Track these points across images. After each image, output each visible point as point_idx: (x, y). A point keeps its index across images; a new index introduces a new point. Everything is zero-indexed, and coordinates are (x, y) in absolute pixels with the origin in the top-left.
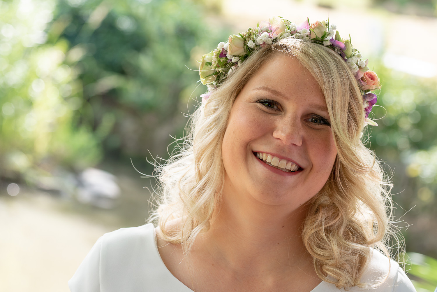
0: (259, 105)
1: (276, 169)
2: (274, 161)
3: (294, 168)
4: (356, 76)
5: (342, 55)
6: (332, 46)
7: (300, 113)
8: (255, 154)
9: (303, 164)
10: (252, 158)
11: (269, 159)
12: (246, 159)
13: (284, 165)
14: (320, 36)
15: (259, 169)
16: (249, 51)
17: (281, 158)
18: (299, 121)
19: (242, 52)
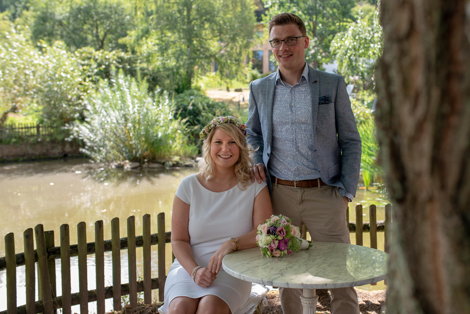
0: (216, 143)
1: (225, 158)
2: (224, 157)
3: (229, 156)
4: (239, 127)
5: (234, 124)
6: (230, 123)
7: (227, 142)
8: (219, 156)
9: (231, 155)
10: (218, 157)
11: (223, 156)
12: (217, 157)
13: (226, 157)
14: (226, 121)
15: (220, 159)
16: (210, 130)
17: (225, 155)
18: (227, 145)
19: (209, 131)
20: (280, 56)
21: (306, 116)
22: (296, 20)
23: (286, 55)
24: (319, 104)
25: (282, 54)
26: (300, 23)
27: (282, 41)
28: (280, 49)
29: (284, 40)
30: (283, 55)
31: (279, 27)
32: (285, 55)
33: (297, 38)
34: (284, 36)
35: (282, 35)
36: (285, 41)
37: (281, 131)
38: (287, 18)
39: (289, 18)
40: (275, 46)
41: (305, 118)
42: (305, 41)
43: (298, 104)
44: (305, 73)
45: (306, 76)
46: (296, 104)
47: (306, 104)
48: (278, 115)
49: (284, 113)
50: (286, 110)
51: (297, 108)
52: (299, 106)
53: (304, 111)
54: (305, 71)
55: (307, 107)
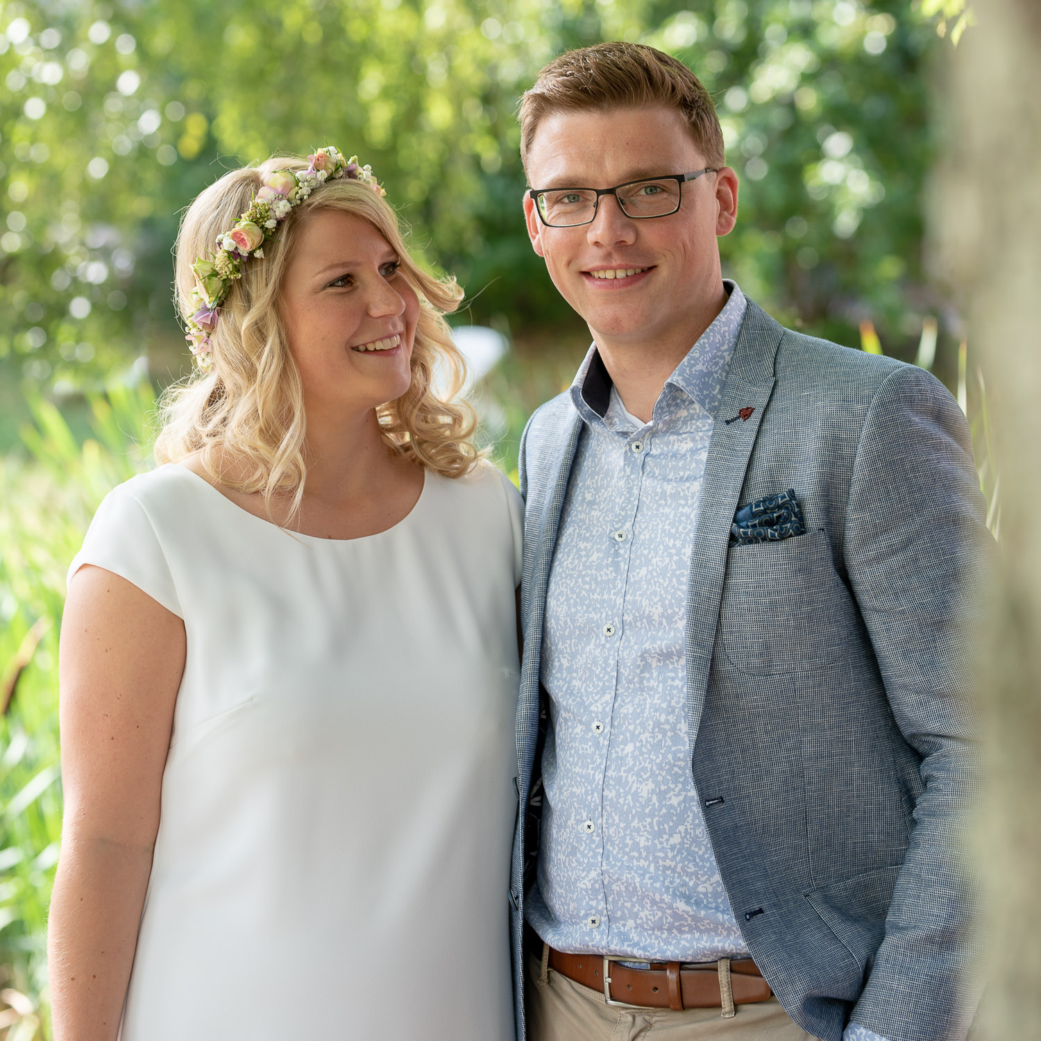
0: (332, 290)
8: (356, 349)
10: (355, 356)
12: (351, 361)
20: (587, 274)
21: (667, 592)
22: (674, 88)
23: (620, 267)
24: (733, 539)
25: (597, 263)
26: (693, 101)
27: (599, 193)
28: (591, 237)
29: (610, 191)
30: (605, 269)
31: (588, 122)
32: (615, 269)
33: (680, 179)
34: (612, 169)
35: (600, 162)
36: (618, 191)
37: (570, 670)
38: (631, 75)
39: (641, 73)
40: (562, 221)
41: (663, 606)
42: (719, 195)
43: (646, 527)
44: (694, 365)
45: (701, 381)
46: (640, 527)
47: (675, 529)
48: (567, 584)
49: (590, 573)
50: (598, 558)
51: (640, 549)
52: (650, 535)
53: (660, 563)
54: (694, 355)
55: (674, 545)
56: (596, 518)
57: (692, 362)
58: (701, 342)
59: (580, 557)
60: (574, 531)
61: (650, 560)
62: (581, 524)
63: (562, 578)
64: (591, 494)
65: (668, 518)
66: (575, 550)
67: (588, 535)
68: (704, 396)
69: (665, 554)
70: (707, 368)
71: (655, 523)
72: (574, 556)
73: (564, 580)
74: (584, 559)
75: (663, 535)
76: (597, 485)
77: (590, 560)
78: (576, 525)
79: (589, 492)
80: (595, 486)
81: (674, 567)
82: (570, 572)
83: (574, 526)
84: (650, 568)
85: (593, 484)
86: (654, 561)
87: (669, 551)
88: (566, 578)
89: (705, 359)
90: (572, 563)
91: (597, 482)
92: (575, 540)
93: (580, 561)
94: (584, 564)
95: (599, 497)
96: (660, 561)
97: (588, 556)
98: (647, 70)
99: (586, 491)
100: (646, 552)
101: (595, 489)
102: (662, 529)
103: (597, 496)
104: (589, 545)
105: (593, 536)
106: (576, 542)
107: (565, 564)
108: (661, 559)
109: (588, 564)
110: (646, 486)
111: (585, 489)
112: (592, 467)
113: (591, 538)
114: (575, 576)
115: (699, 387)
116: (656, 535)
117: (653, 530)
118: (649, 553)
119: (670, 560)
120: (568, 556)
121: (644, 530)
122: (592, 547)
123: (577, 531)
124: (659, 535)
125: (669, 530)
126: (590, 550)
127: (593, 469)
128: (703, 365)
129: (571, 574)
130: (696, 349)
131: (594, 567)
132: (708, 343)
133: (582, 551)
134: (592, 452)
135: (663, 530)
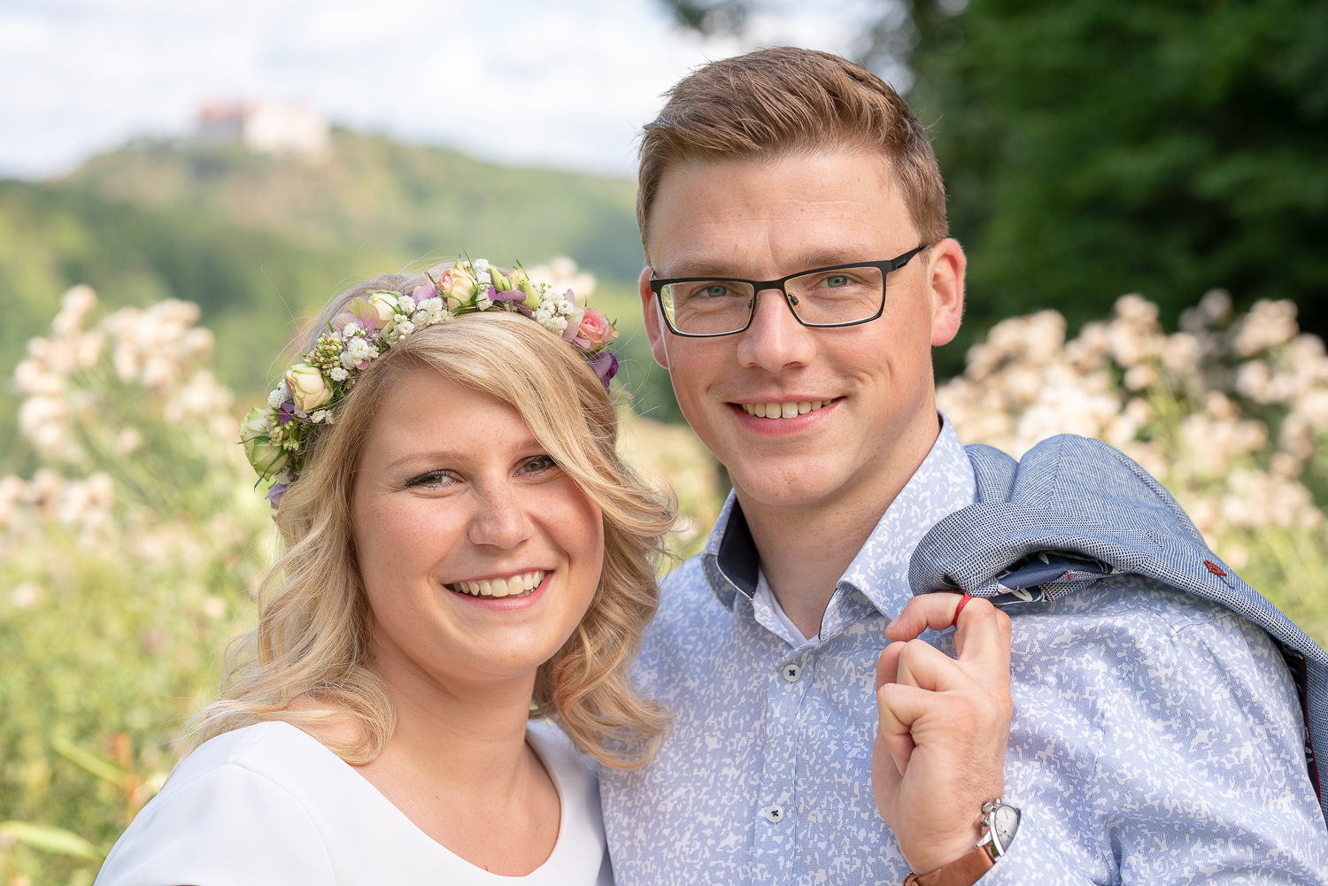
4: (566, 335)
5: (525, 310)
6: (497, 303)
23: (788, 400)
27: (759, 285)
29: (778, 285)
30: (765, 401)
32: (780, 402)
36: (788, 284)
38: (809, 103)
43: (816, 805)
44: (881, 556)
45: (888, 579)
46: (807, 802)
47: (868, 813)
48: (684, 878)
49: (724, 866)
50: (737, 843)
51: (812, 838)
52: (824, 817)
53: (846, 866)
54: (881, 539)
55: (867, 839)
56: (732, 780)
57: (879, 550)
58: (891, 519)
59: (703, 838)
60: (688, 793)
61: (831, 859)
62: (699, 785)
63: (673, 869)
64: (715, 739)
65: (851, 794)
66: (692, 826)
67: (712, 803)
68: (895, 603)
69: (854, 852)
70: (897, 558)
71: (831, 799)
72: (692, 835)
73: (678, 873)
74: (710, 842)
75: (847, 820)
76: (726, 725)
77: (723, 844)
78: (689, 785)
79: (713, 736)
80: (722, 726)
81: (870, 874)
82: (689, 861)
83: (686, 787)
84: (831, 872)
85: (719, 723)
86: (837, 861)
87: (860, 847)
88: (682, 869)
89: (895, 545)
90: (689, 846)
91: (726, 721)
92: (690, 808)
93: (704, 844)
94: (712, 849)
95: (732, 744)
96: (846, 863)
97: (718, 839)
98: (834, 92)
99: (706, 734)
100: (822, 845)
101: (722, 732)
102: (845, 810)
103: (727, 743)
104: (718, 821)
105: (724, 806)
106: (693, 813)
107: (677, 846)
108: (849, 859)
109: (718, 850)
110: (808, 736)
111: (704, 731)
112: (715, 698)
113: (718, 809)
114: (698, 867)
115: (886, 588)
116: (835, 818)
117: (828, 809)
118: (829, 847)
119: (864, 863)
120: (682, 834)
121: (813, 808)
122: (724, 824)
123: (693, 795)
124: (840, 820)
125: (858, 814)
126: (720, 829)
127: (718, 701)
128: (892, 554)
129: (691, 864)
130: (884, 528)
131: (731, 857)
132: (899, 519)
133: (705, 827)
134: (715, 676)
135: (847, 814)
